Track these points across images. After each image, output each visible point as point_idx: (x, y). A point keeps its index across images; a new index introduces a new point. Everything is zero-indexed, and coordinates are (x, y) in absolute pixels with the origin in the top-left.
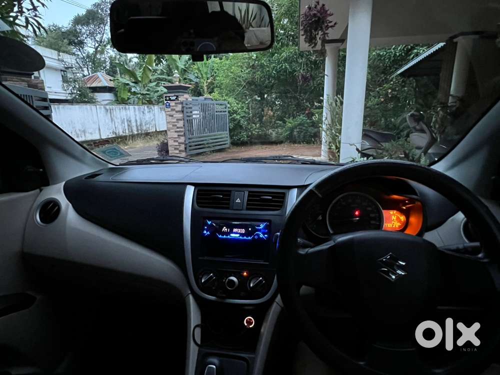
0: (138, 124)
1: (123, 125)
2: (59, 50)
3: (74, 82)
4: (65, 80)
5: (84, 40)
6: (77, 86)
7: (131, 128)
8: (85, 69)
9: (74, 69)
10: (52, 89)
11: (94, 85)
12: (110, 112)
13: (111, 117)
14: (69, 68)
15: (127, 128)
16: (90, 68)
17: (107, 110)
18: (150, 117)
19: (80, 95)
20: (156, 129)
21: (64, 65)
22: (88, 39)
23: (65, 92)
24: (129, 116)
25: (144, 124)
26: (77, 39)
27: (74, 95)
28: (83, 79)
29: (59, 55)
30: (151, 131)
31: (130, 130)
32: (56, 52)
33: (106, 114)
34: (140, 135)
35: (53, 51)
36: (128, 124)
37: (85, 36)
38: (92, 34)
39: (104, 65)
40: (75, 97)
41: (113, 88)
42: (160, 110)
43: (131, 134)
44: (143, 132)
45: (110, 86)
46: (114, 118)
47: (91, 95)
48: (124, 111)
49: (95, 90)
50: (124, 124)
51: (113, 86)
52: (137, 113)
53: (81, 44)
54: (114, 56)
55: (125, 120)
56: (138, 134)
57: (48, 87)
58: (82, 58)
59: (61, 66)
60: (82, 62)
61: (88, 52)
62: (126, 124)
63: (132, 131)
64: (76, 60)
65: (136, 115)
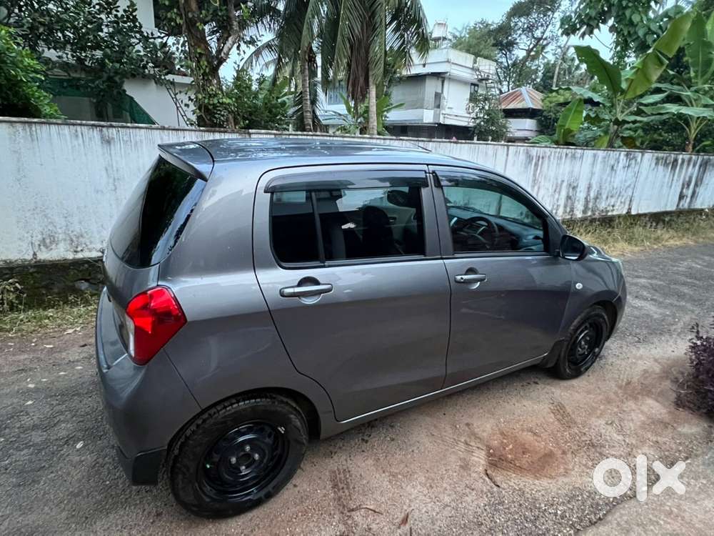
0: (592, 195)
1: (557, 196)
2: (477, 55)
3: (484, 102)
4: (473, 99)
5: (516, 39)
6: (487, 108)
7: (573, 204)
8: (505, 83)
9: (490, 81)
10: (454, 110)
11: (511, 106)
12: (536, 165)
13: (534, 175)
14: (483, 80)
15: (562, 202)
16: (513, 82)
17: (529, 158)
18: (626, 181)
19: (487, 121)
20: (630, 209)
21: (477, 75)
22: (523, 37)
23: (468, 115)
24: (575, 174)
25: (604, 197)
26: (507, 38)
27: (478, 121)
28: (498, 97)
29: (475, 62)
30: (615, 213)
31: (568, 210)
32: (473, 57)
33: (526, 168)
34: (587, 222)
35: (468, 55)
36: (568, 193)
37: (519, 32)
38: (530, 29)
39: (533, 77)
40: (479, 124)
41: (539, 110)
42: (654, 161)
43: (568, 217)
44: (597, 215)
45: (534, 107)
46: (542, 180)
47: (502, 121)
48: (568, 161)
49: (511, 114)
50: (559, 193)
51: (540, 108)
52: (598, 167)
53: (510, 45)
54: (552, 62)
55: (565, 184)
56: (583, 220)
57: (449, 108)
58: (505, 68)
59: (472, 77)
60: (504, 72)
61: (517, 57)
62: (564, 194)
63: (572, 210)
64: (497, 69)
65: (593, 174)
